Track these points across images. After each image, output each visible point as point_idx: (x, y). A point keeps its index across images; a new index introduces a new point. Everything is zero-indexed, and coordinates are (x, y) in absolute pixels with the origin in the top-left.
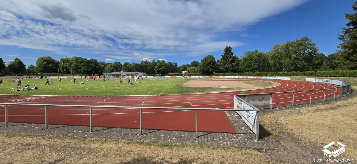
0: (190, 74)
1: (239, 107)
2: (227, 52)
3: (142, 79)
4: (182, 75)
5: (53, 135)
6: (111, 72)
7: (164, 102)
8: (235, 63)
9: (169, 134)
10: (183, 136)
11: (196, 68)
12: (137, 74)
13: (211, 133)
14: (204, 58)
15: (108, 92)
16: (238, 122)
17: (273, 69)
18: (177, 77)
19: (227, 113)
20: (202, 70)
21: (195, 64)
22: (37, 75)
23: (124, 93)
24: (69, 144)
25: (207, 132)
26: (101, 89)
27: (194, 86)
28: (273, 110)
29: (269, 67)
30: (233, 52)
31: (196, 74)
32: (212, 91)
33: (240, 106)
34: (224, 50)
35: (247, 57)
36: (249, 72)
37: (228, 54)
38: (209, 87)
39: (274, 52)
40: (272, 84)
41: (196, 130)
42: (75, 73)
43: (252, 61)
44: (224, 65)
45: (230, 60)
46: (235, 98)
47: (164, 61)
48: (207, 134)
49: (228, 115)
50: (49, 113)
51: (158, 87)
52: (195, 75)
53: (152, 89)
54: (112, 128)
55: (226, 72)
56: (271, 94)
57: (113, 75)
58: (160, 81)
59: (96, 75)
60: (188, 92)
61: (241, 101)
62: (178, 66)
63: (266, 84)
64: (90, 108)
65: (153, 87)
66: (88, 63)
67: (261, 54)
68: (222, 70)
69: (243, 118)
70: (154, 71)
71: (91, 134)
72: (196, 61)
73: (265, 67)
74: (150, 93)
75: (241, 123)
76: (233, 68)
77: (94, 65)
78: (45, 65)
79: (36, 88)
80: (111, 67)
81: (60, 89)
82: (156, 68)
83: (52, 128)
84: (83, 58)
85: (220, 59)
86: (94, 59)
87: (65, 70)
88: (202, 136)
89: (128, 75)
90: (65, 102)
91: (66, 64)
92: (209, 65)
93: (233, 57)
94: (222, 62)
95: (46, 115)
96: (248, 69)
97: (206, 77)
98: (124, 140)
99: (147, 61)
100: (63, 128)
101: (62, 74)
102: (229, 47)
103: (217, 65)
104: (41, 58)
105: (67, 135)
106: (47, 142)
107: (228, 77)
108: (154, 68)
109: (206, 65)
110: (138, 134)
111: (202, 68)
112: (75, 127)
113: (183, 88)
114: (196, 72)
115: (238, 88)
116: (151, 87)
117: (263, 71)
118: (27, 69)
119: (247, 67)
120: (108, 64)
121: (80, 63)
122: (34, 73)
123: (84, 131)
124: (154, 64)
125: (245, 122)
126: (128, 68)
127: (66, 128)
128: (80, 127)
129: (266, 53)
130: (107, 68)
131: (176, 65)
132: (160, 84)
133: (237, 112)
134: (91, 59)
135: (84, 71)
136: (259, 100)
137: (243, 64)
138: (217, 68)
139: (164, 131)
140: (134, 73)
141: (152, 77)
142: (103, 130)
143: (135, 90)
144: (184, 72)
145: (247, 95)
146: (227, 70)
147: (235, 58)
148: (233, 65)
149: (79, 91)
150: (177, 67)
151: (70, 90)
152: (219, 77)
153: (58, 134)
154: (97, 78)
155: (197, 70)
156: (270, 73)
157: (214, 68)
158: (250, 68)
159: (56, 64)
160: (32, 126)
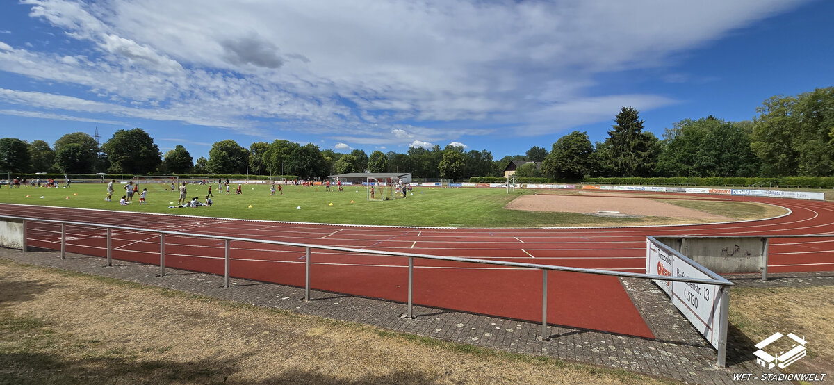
0: (524, 178)
1: (661, 269)
2: (623, 123)
3: (410, 189)
4: (504, 181)
5: (237, 299)
6: (345, 172)
7: (462, 246)
8: (647, 153)
9: (475, 324)
10: (509, 330)
11: (540, 165)
12: (400, 177)
13: (583, 330)
14: (560, 140)
15: (339, 216)
16: (661, 310)
17: (764, 167)
18: (492, 185)
19: (625, 283)
20: (556, 169)
21: (536, 154)
22: (211, 178)
23: (372, 220)
24: (267, 322)
25: (573, 328)
26: (326, 208)
27: (534, 210)
28: (769, 285)
29: (753, 162)
30: (642, 123)
31: (538, 177)
32: (584, 222)
33: (666, 266)
34: (616, 118)
35: (682, 136)
36: (687, 176)
37: (628, 128)
38: (573, 212)
39: (771, 120)
40: (761, 210)
41: (545, 321)
42: (277, 173)
43: (697, 145)
44: (615, 157)
45: (632, 144)
46: (649, 244)
47: (461, 148)
48: (574, 333)
49: (629, 289)
50: (232, 254)
51: (447, 209)
52: (537, 182)
53: (434, 213)
54: (348, 295)
55: (621, 175)
56: (764, 240)
57: (349, 179)
58: (450, 194)
59: (315, 178)
60: (519, 223)
61: (670, 253)
62: (494, 160)
63: (741, 209)
64: (307, 249)
65: (435, 207)
66: (300, 153)
67: (727, 127)
68: (608, 170)
69: (675, 301)
70: (438, 170)
71: (308, 304)
72: (538, 148)
73: (740, 163)
74: (429, 221)
75: (668, 312)
76: (639, 166)
77: (313, 157)
78: (224, 158)
79: (210, 203)
80: (346, 161)
81: (250, 207)
82: (442, 164)
83: (236, 286)
84: (293, 144)
85: (603, 142)
86: (313, 146)
87: (258, 168)
88: (558, 336)
89: (380, 180)
90: (259, 233)
91: (261, 156)
92: (572, 158)
93: (642, 136)
94: (609, 148)
95: (226, 258)
96: (684, 167)
97: (565, 186)
98: (375, 327)
99: (421, 148)
100: (255, 287)
101: (253, 175)
102: (631, 110)
103: (595, 157)
104: (219, 144)
105: (262, 303)
106: (228, 314)
107: (625, 188)
108: (438, 163)
109: (567, 158)
110: (404, 316)
111: (554, 164)
112: (278, 286)
113: (507, 213)
114: (538, 175)
115: (655, 219)
116: (431, 208)
117: (732, 173)
118: (194, 165)
119: (681, 161)
120: (339, 156)
121: (286, 152)
122: (205, 172)
123: (294, 297)
124: (438, 154)
125: (680, 312)
126: (381, 163)
127: (261, 288)
128: (286, 287)
129: (743, 123)
130: (337, 163)
131: (490, 158)
132: (451, 201)
133: (658, 282)
134: (308, 146)
135: (293, 170)
136: (725, 253)
137: (671, 154)
138: (595, 164)
139: (462, 315)
140: (392, 175)
141: (433, 184)
142: (330, 298)
143: (396, 213)
144: (508, 174)
145: (686, 239)
146: (622, 169)
147: (647, 138)
148: (639, 156)
149: (285, 212)
150: (490, 163)
151: (267, 209)
152: (601, 187)
153: (246, 300)
154: (318, 185)
155: (542, 169)
156: (756, 178)
157: (588, 165)
158: (690, 164)
159: (243, 155)
160: (202, 278)
